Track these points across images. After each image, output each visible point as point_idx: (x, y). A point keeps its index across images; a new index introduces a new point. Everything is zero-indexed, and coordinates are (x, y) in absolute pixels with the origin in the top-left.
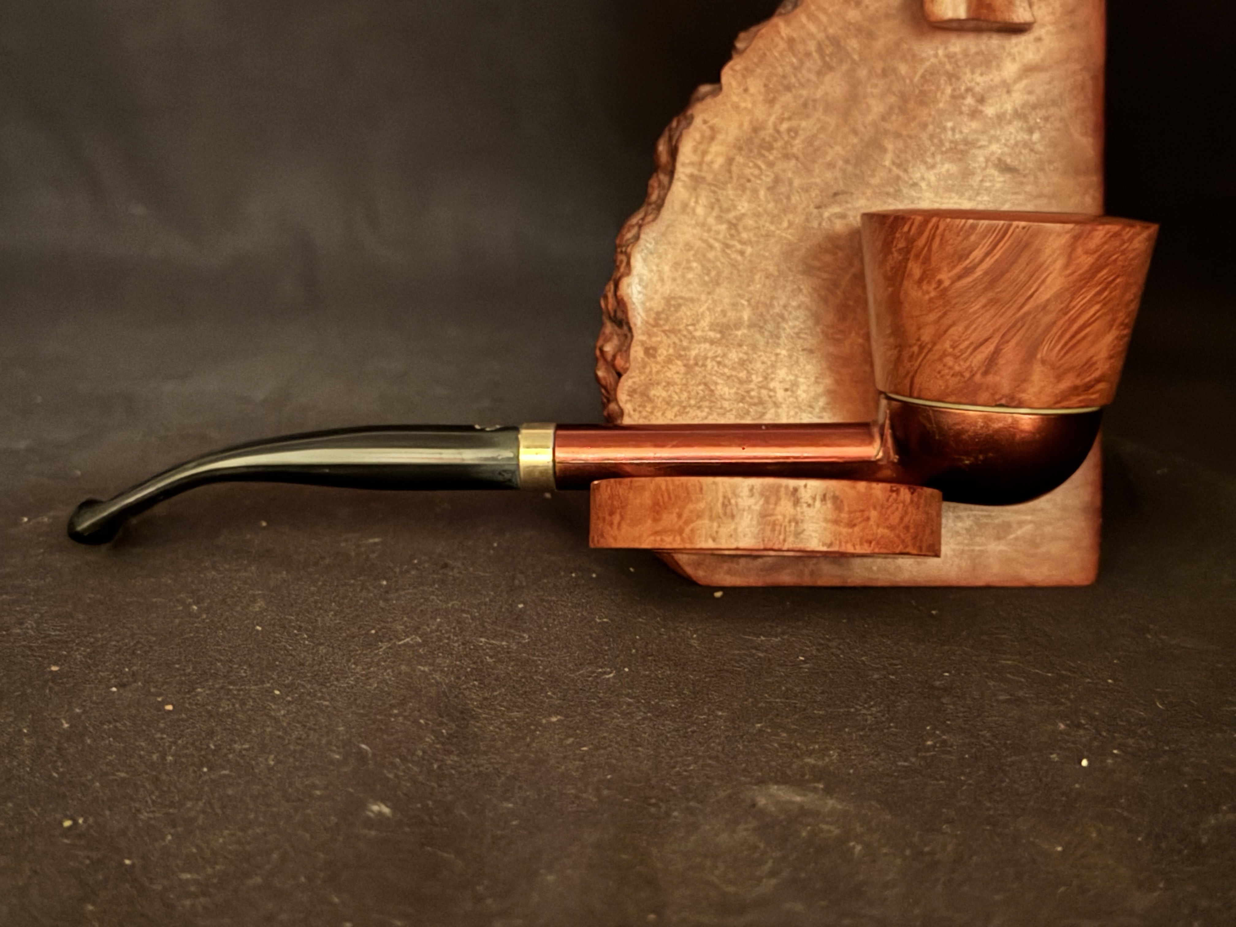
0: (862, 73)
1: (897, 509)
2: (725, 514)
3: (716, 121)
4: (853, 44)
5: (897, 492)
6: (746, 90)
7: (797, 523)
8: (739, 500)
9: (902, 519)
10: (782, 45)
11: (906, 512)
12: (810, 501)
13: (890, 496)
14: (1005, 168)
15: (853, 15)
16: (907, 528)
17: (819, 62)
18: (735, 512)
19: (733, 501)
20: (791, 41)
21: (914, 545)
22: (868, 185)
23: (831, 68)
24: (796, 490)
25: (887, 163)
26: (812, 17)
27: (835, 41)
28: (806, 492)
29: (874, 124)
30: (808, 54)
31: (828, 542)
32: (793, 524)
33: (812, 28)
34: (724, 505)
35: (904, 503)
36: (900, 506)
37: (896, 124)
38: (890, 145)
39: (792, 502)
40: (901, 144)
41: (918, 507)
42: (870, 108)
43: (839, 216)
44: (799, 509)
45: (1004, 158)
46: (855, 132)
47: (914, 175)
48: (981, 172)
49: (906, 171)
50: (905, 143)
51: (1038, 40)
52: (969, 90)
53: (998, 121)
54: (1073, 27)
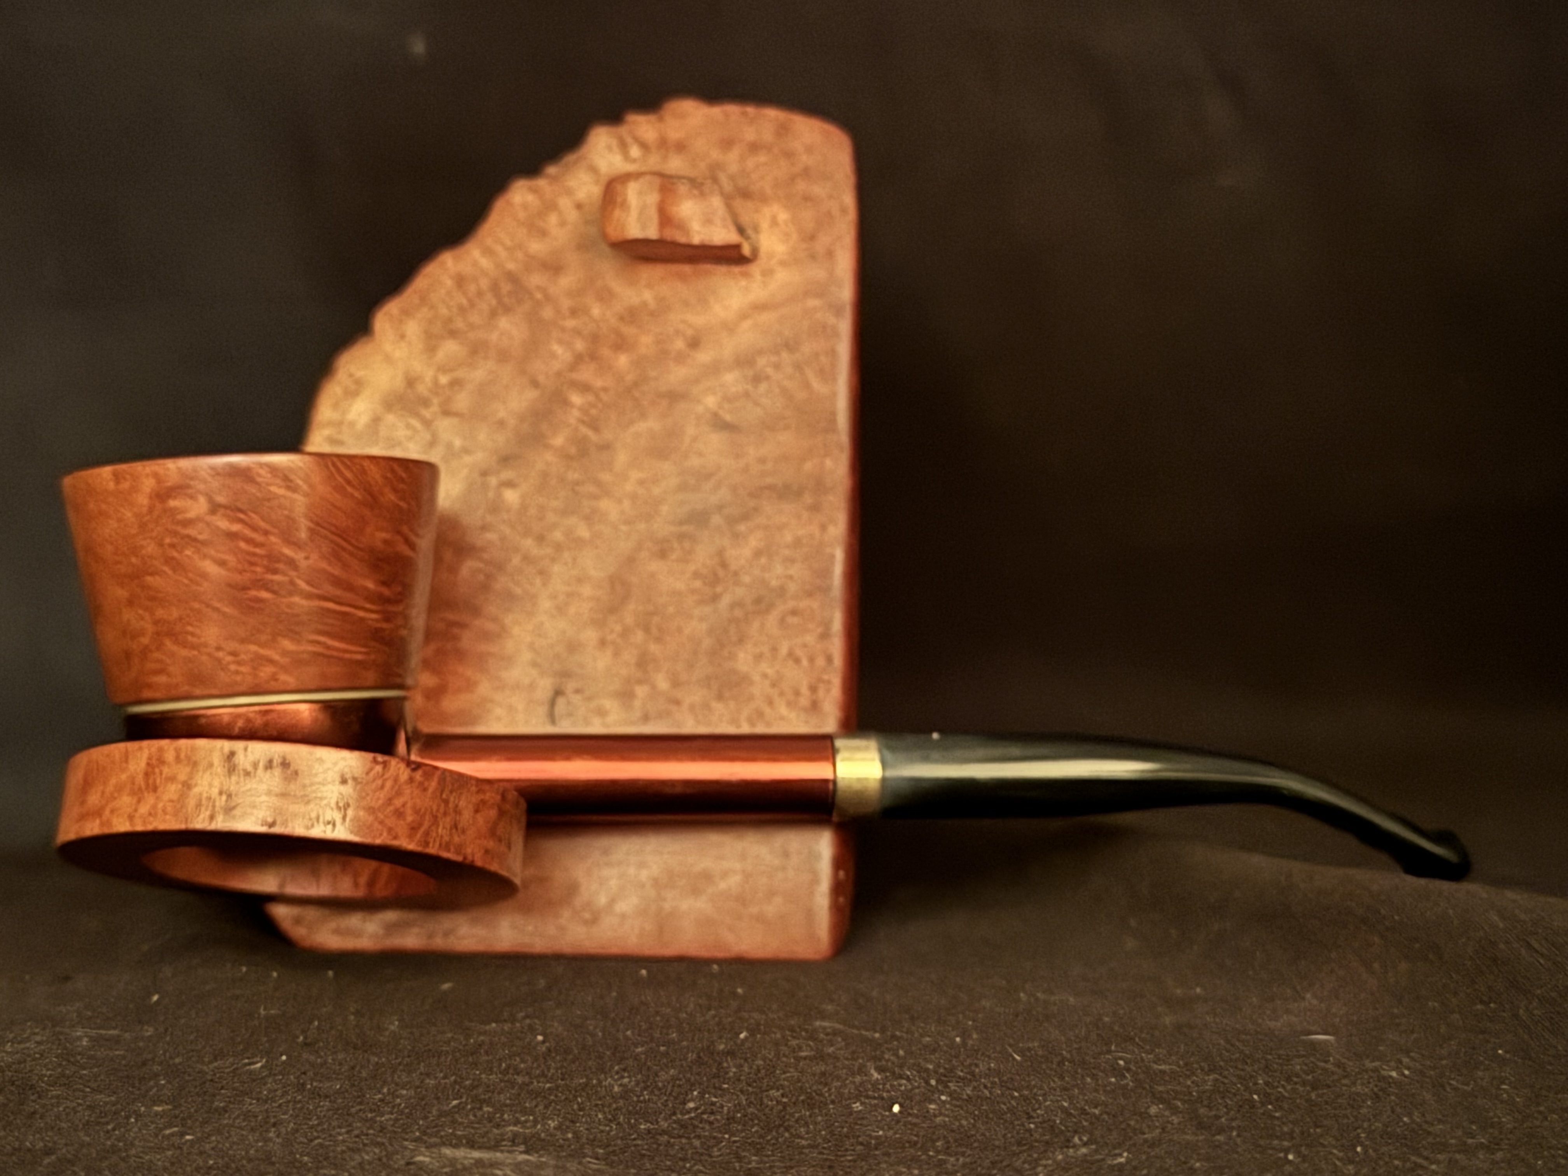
0: (547, 313)
1: (382, 787)
2: (147, 785)
3: (360, 374)
4: (536, 280)
5: (385, 764)
6: (403, 337)
7: (229, 796)
8: (164, 768)
9: (389, 801)
10: (449, 282)
11: (399, 793)
12: (249, 768)
13: (371, 769)
14: (720, 424)
15: (536, 247)
16: (399, 814)
17: (494, 302)
18: (158, 781)
19: (157, 770)
20: (460, 281)
21: (411, 837)
22: (547, 447)
23: (507, 310)
24: (232, 754)
25: (573, 421)
26: (488, 252)
27: (512, 278)
28: (246, 756)
29: (559, 374)
30: (480, 294)
31: (270, 820)
32: (224, 798)
33: (485, 262)
34: (147, 774)
35: (396, 780)
36: (389, 784)
37: (586, 374)
38: (576, 399)
39: (226, 770)
40: (591, 398)
41: (425, 790)
42: (553, 356)
43: (510, 484)
44: (234, 778)
45: (721, 412)
46: (535, 384)
47: (607, 435)
48: (691, 430)
49: (596, 429)
50: (597, 396)
51: (768, 273)
52: (677, 332)
53: (715, 369)
54: (813, 257)
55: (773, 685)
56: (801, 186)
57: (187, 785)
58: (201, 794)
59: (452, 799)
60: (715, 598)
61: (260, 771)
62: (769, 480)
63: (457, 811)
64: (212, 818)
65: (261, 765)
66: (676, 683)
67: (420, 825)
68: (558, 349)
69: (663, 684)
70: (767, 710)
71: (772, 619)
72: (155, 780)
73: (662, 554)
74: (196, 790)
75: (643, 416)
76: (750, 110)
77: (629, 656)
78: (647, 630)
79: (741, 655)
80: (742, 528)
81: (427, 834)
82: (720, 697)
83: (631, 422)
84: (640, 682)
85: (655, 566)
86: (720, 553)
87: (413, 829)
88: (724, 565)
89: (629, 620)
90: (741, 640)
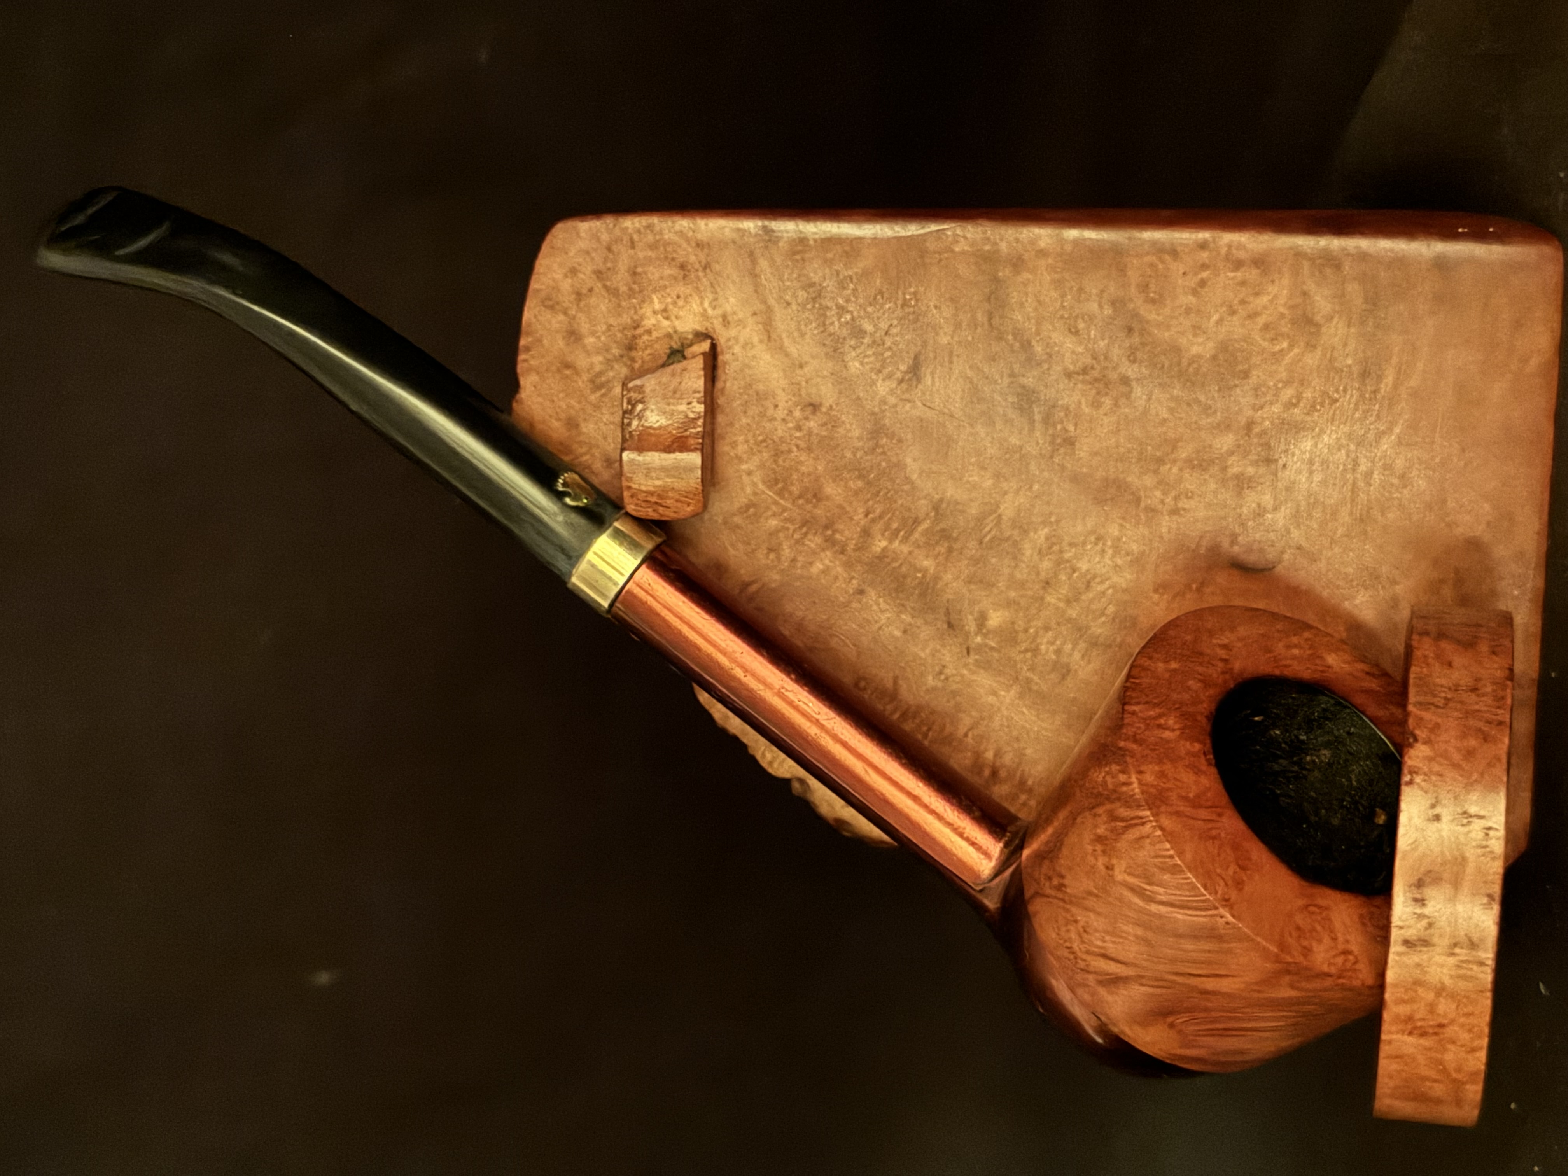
1: (1439, 774)
2: (1436, 1034)
7: (1455, 945)
8: (1418, 1016)
9: (1456, 766)
11: (1445, 755)
12: (1424, 923)
13: (1420, 787)
16: (1470, 754)
18: (1432, 1022)
19: (1419, 1024)
21: (1495, 741)
22: (936, 578)
24: (1406, 942)
25: (905, 549)
28: (1409, 927)
31: (1485, 900)
32: (1457, 950)
34: (1424, 1034)
35: (1431, 759)
36: (1436, 768)
37: (848, 533)
38: (880, 544)
39: (1425, 949)
40: (877, 528)
41: (1437, 726)
42: (826, 571)
43: (982, 619)
44: (1435, 940)
45: (899, 375)
46: (861, 592)
47: (923, 506)
48: (919, 411)
49: (917, 522)
50: (873, 521)
51: (725, 321)
52: (799, 428)
53: (843, 382)
54: (706, 267)
55: (1233, 312)
56: (620, 280)
57: (1440, 990)
58: (1451, 977)
59: (1443, 695)
60: (1125, 381)
61: (1427, 911)
62: (981, 317)
63: (1456, 688)
64: (1482, 964)
65: (1419, 911)
66: (1225, 426)
67: (1479, 730)
68: (818, 566)
69: (1226, 442)
70: (1261, 320)
71: (1151, 315)
72: (1431, 1026)
73: (1070, 442)
74: (1447, 981)
75: (900, 466)
76: (523, 342)
77: (1191, 481)
78: (1160, 461)
79: (1195, 350)
80: (1039, 349)
81: (1489, 722)
82: (1246, 375)
83: (908, 480)
84: (1224, 469)
85: (1083, 450)
86: (1069, 375)
87: (1485, 740)
88: (1085, 371)
89: (1149, 480)
90: (1177, 350)
